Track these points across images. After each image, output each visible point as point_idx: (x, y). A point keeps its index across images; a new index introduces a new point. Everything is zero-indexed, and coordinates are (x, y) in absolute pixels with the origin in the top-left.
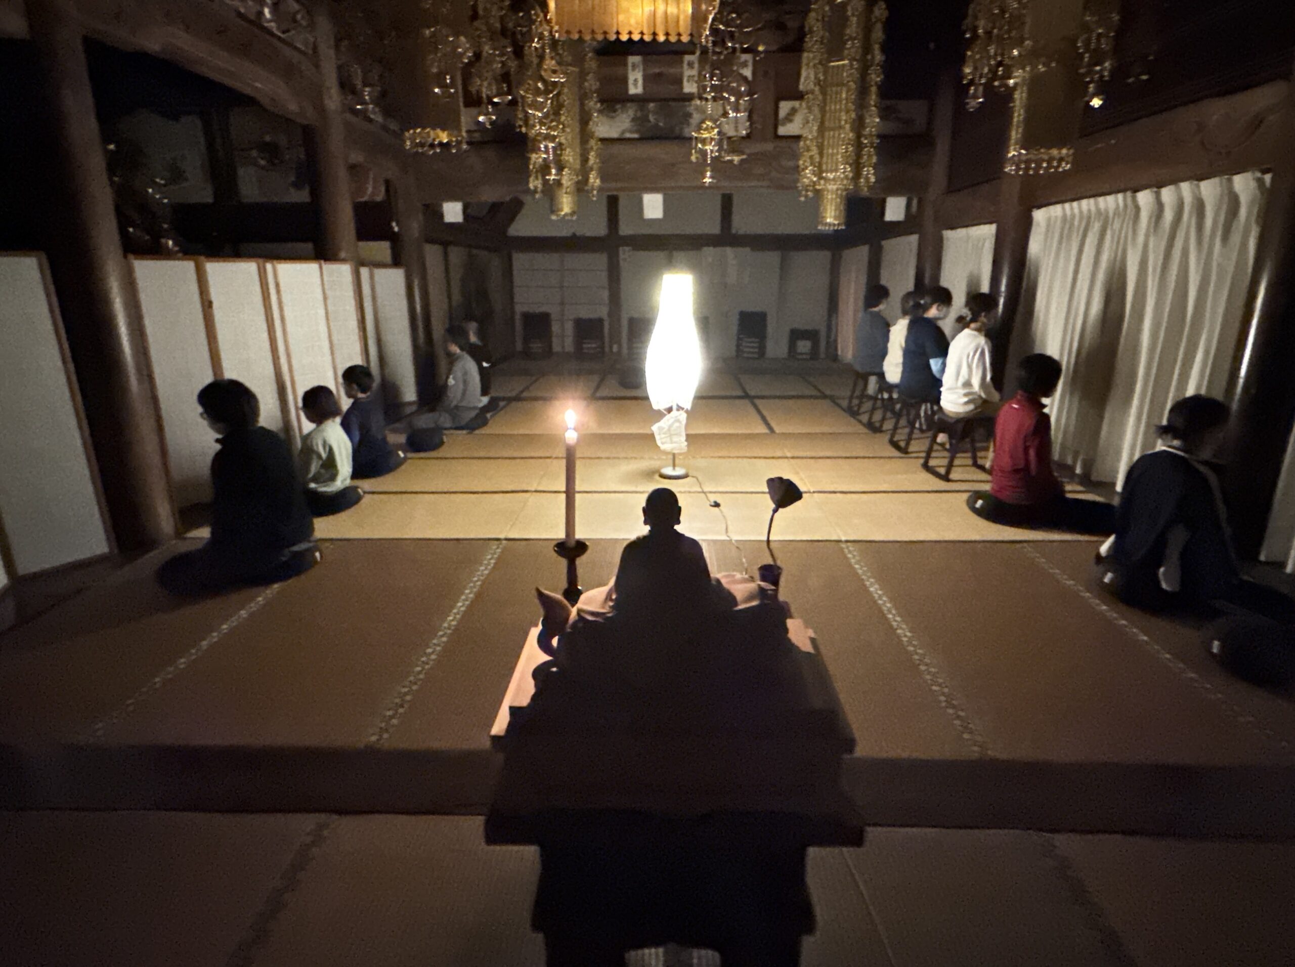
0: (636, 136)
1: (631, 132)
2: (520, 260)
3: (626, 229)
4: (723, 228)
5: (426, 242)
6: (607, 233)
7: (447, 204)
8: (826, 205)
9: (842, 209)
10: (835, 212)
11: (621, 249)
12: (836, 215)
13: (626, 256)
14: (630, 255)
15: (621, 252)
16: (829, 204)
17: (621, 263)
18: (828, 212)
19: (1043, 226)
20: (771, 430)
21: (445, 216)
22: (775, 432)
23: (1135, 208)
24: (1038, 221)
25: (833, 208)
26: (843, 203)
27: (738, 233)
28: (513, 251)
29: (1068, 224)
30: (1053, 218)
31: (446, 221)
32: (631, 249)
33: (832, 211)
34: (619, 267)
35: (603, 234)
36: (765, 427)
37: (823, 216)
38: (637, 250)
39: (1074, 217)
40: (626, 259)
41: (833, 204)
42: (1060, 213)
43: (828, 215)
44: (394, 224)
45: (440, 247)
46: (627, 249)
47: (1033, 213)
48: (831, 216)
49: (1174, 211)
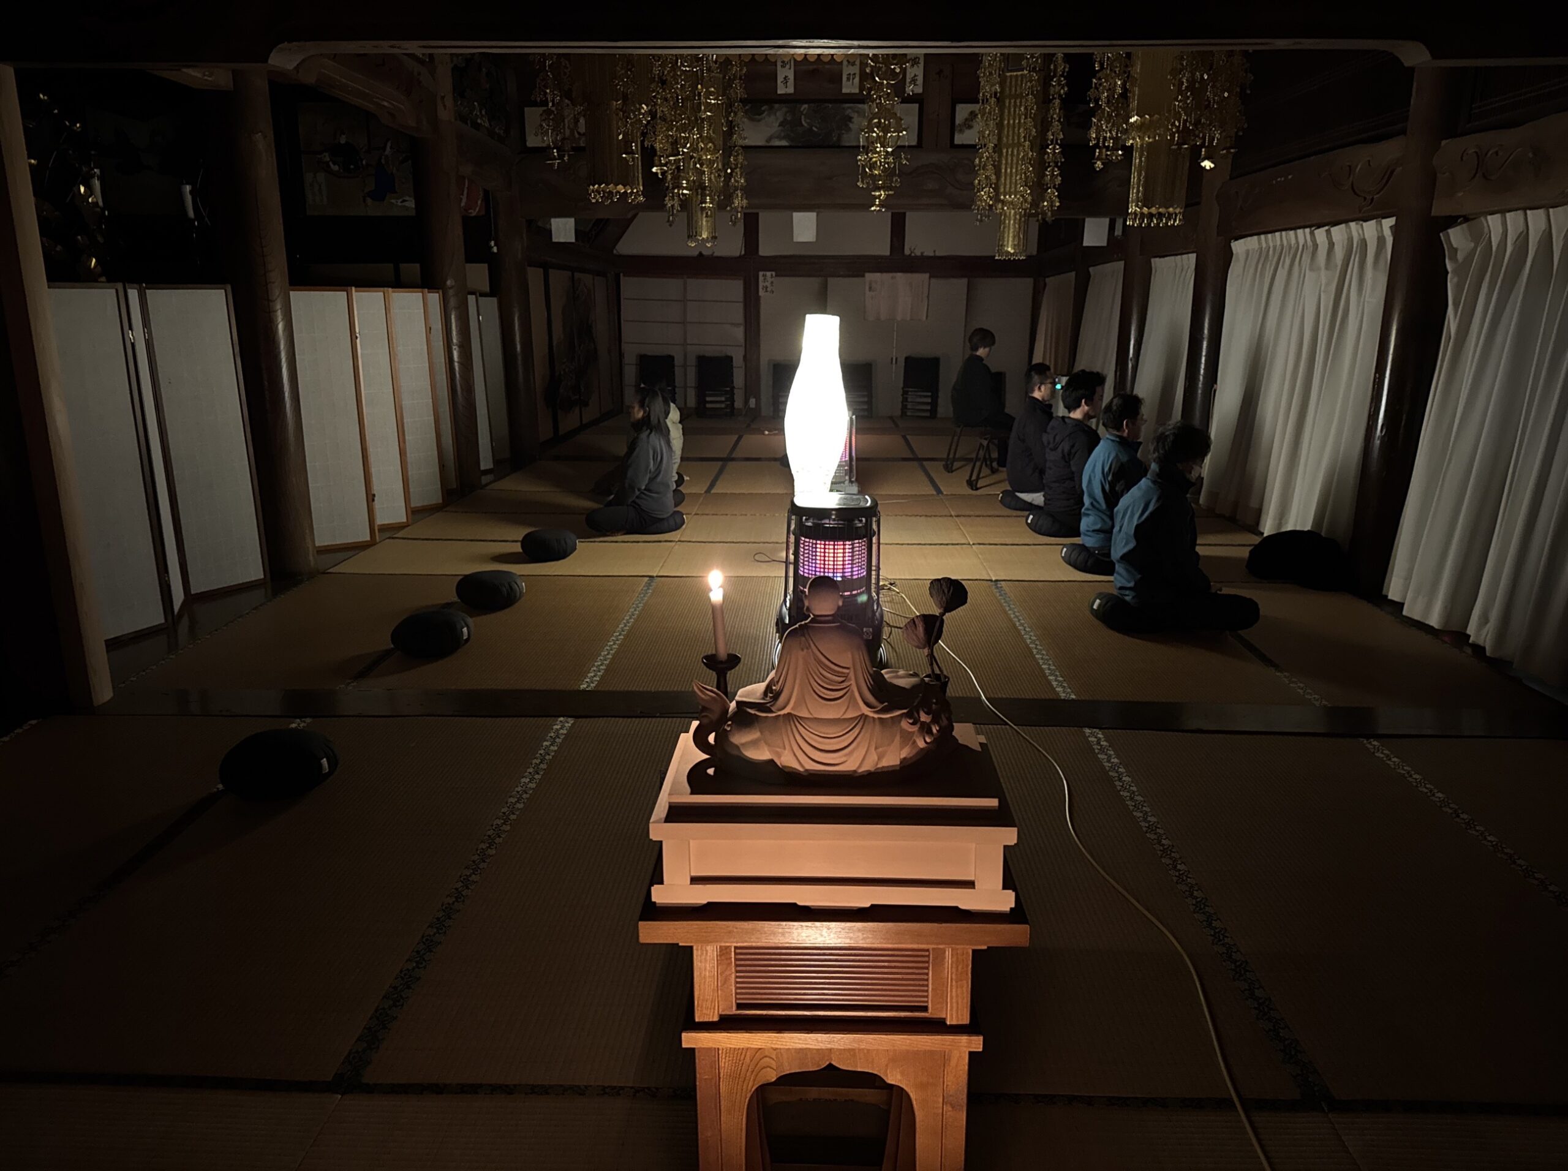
0: (784, 143)
1: (780, 138)
2: (630, 286)
4: (893, 249)
5: (530, 266)
6: (743, 253)
7: (558, 220)
8: (1004, 231)
9: (1021, 236)
10: (1014, 240)
11: (761, 274)
12: (1016, 243)
13: (768, 284)
14: (772, 283)
15: (761, 278)
16: (1006, 230)
17: (761, 293)
18: (1006, 239)
19: (1242, 258)
20: (939, 491)
21: (553, 232)
22: (942, 493)
23: (1313, 245)
24: (1237, 253)
25: (1011, 235)
26: (1022, 228)
27: (913, 255)
28: (621, 274)
29: (1263, 255)
30: (1251, 252)
31: (555, 240)
32: (774, 273)
33: (1011, 239)
34: (758, 298)
35: (738, 254)
36: (931, 488)
37: (1001, 243)
38: (782, 276)
39: (1269, 248)
40: (767, 287)
41: (1011, 230)
42: (1256, 246)
43: (1006, 243)
44: (492, 243)
45: (542, 270)
46: (769, 274)
47: (1232, 244)
48: (1010, 243)
49: (1345, 249)
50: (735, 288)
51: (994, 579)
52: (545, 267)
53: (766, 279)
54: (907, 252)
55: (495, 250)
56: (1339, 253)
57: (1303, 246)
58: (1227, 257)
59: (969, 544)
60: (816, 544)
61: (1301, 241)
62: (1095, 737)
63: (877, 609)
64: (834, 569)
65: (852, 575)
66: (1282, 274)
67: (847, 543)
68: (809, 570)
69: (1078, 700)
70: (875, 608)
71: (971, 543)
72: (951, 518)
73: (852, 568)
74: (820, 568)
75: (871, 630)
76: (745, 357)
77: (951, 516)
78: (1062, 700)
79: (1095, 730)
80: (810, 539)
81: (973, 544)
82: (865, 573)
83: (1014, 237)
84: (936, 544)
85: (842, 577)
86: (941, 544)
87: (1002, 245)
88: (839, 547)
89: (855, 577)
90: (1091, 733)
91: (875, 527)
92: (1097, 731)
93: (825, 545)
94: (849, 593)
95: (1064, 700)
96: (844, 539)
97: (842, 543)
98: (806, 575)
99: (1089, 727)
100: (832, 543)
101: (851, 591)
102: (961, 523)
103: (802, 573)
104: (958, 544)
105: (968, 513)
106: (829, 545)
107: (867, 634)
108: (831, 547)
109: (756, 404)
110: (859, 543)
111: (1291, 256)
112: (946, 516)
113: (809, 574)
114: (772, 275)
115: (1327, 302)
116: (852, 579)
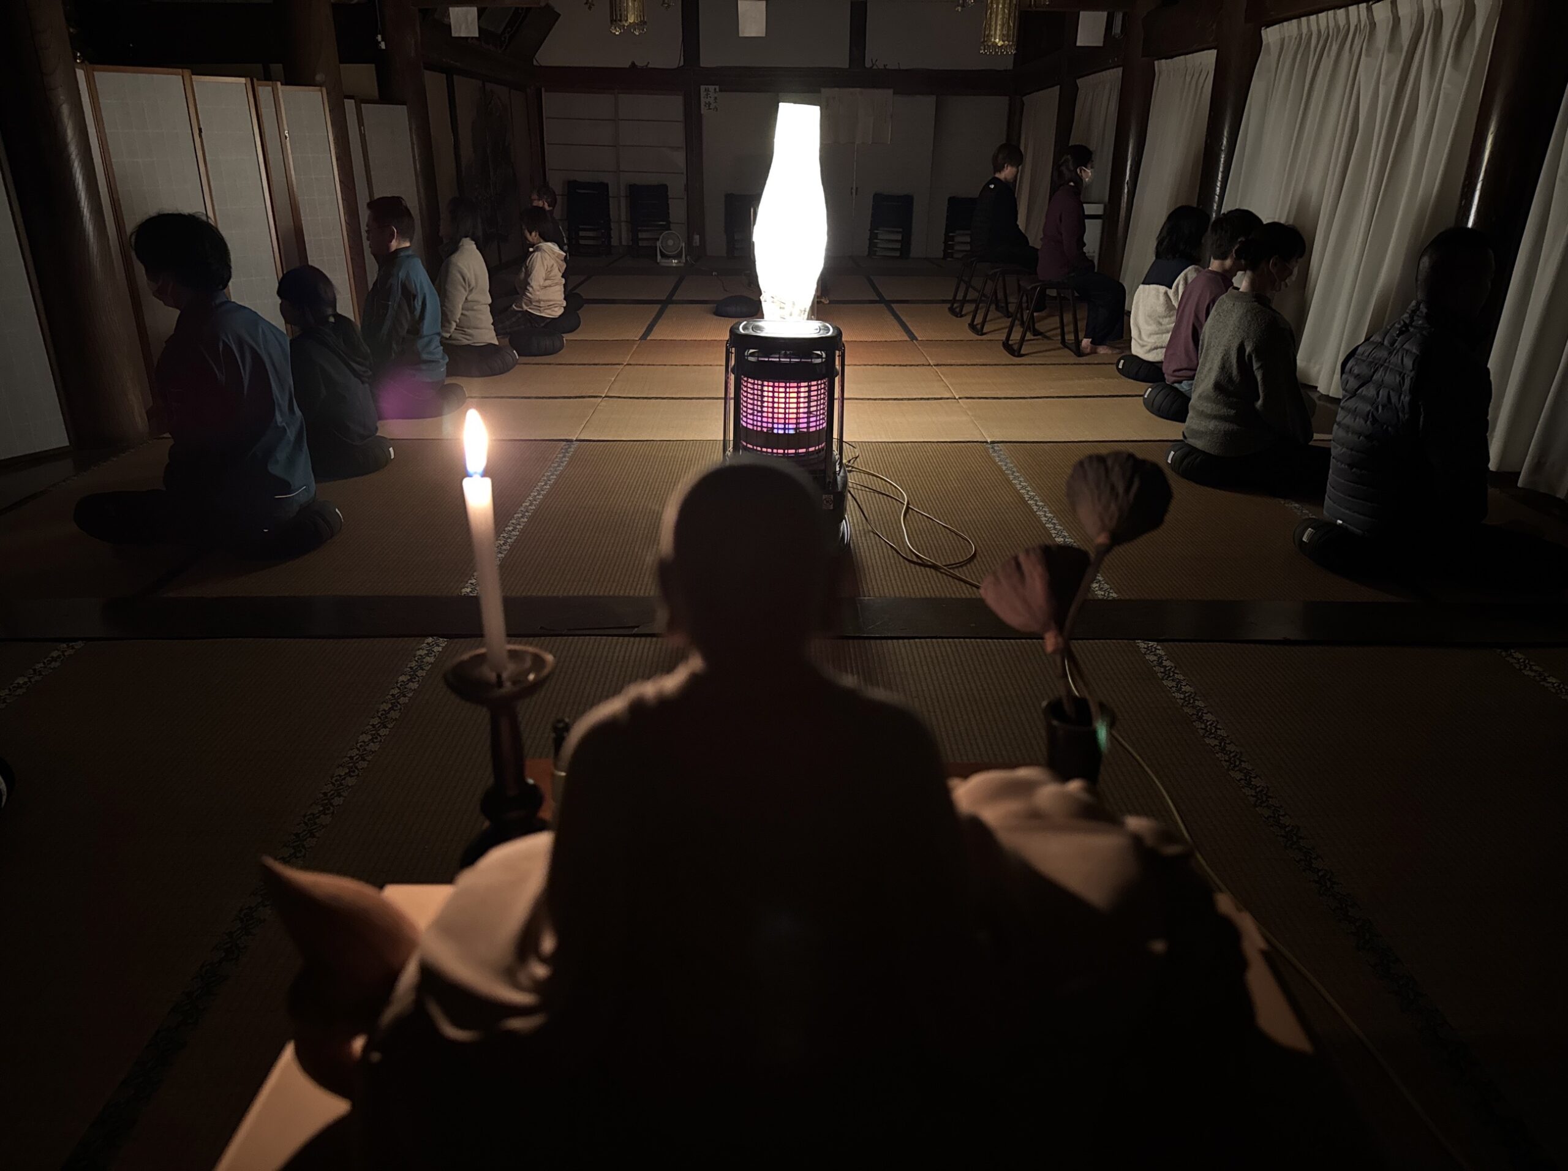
2: (553, 102)
3: (708, 59)
4: (851, 60)
5: (426, 68)
6: (682, 63)
7: (457, 9)
8: (991, 18)
9: (1011, 24)
10: (1002, 30)
11: (703, 88)
12: (1005, 32)
13: (712, 100)
14: (716, 98)
15: (703, 94)
16: (994, 16)
17: (704, 110)
18: (993, 28)
19: (1274, 51)
20: (913, 337)
21: (452, 27)
22: (917, 340)
23: (1370, 24)
24: (1268, 44)
25: (999, 22)
26: (1012, 15)
27: (875, 67)
28: (543, 89)
29: (1303, 43)
30: (1287, 39)
31: (454, 34)
32: (717, 87)
33: (999, 28)
34: (700, 116)
35: (675, 66)
36: (904, 334)
37: (987, 33)
38: (726, 91)
39: (1311, 34)
40: (710, 104)
41: (1000, 17)
42: (1295, 33)
43: (993, 33)
44: (379, 38)
45: (444, 76)
46: (711, 88)
47: (1262, 32)
48: (998, 32)
49: (1413, 27)
50: (673, 105)
51: (989, 441)
52: (449, 72)
53: (709, 94)
54: (868, 65)
55: (383, 46)
56: (1406, 33)
57: (1356, 26)
58: (1255, 47)
59: (955, 398)
60: (763, 385)
61: (1353, 21)
62: (1152, 651)
63: (840, 471)
64: (785, 418)
65: (808, 427)
66: (1327, 63)
67: (803, 384)
68: (753, 420)
69: (1120, 600)
70: (838, 469)
71: (957, 397)
72: (930, 367)
73: (808, 418)
74: (768, 417)
75: (832, 496)
76: (687, 185)
77: (929, 365)
78: (1099, 600)
79: (1151, 643)
80: (754, 379)
81: (960, 398)
82: (825, 425)
83: (1003, 25)
84: (915, 399)
85: (795, 429)
86: (921, 399)
87: (988, 36)
88: (791, 390)
89: (812, 430)
90: (1147, 648)
91: (838, 366)
92: (1155, 644)
93: (774, 387)
94: (804, 450)
95: (1102, 600)
96: (799, 380)
97: (795, 385)
98: (750, 427)
99: (1144, 640)
100: (783, 384)
101: (807, 448)
102: (942, 374)
103: (744, 424)
104: (941, 399)
105: (949, 362)
106: (779, 387)
107: (827, 502)
108: (782, 390)
109: (700, 241)
110: (817, 385)
111: (1339, 42)
112: (923, 365)
113: (753, 425)
114: (715, 89)
115: (1387, 92)
116: (808, 432)
